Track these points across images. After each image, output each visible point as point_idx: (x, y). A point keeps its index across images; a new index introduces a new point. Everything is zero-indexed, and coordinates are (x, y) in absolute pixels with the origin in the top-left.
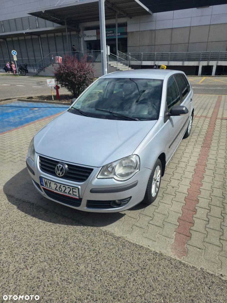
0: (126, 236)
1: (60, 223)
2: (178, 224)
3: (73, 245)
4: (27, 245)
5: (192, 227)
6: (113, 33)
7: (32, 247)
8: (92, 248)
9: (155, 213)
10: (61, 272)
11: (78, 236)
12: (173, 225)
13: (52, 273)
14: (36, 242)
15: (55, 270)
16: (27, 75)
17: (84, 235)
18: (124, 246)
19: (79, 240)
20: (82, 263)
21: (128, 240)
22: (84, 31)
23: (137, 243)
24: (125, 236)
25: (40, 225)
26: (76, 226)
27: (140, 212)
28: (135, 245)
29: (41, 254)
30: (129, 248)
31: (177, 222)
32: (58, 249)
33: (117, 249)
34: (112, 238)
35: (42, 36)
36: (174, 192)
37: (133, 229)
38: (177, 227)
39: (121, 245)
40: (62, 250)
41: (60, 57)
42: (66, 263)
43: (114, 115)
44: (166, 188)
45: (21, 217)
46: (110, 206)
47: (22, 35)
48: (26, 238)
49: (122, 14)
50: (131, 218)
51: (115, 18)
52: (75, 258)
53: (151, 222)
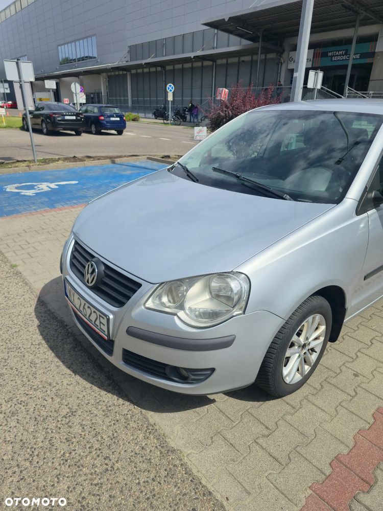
0: (189, 452)
1: (83, 375)
2: (328, 471)
3: (77, 429)
4: (6, 399)
5: (362, 495)
6: (346, 54)
7: (11, 406)
8: (106, 452)
9: (281, 423)
10: (22, 479)
11: (96, 415)
12: (315, 470)
13: (7, 472)
14: (23, 399)
15: (16, 469)
16: (183, 125)
17: (108, 417)
18: (170, 474)
19: (93, 423)
20: (68, 477)
21: (189, 463)
22: (291, 53)
23: (204, 482)
24: (186, 451)
25: (49, 369)
26: (105, 393)
27: (248, 407)
28: (196, 485)
29: (15, 426)
30: (179, 485)
31: (328, 465)
32: (47, 429)
33: (152, 476)
34: (156, 447)
35: (219, 62)
36: (354, 387)
37: (212, 442)
38: (321, 478)
39: (165, 470)
40: (52, 432)
41: (224, 89)
42: (42, 463)
43: (246, 183)
44: (338, 371)
45: (32, 344)
46: (165, 374)
47: (188, 60)
48: (15, 384)
49: (372, 17)
50: (221, 415)
51: (354, 26)
52: (62, 460)
53: (260, 441)
